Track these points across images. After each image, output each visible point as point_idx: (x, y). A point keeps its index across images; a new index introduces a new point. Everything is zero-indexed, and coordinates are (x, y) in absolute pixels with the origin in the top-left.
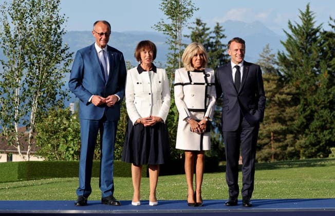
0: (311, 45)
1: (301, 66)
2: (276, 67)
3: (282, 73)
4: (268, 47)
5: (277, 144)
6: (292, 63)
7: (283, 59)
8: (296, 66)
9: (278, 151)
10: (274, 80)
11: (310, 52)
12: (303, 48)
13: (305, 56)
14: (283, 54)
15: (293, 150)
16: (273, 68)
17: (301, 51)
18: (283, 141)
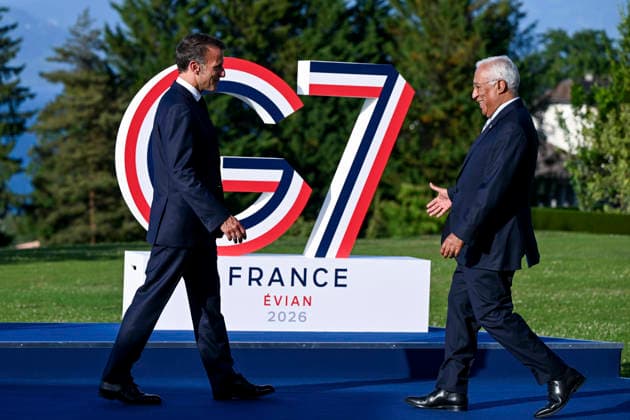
0: (175, 11)
1: (154, 54)
2: (102, 55)
3: (116, 70)
4: (86, 13)
5: (101, 216)
6: (136, 49)
7: (117, 41)
8: (143, 55)
9: (104, 229)
10: (97, 83)
11: (174, 26)
12: (159, 19)
13: (163, 35)
14: (118, 29)
15: (135, 228)
16: (95, 59)
17: (154, 24)
18: (114, 211)
